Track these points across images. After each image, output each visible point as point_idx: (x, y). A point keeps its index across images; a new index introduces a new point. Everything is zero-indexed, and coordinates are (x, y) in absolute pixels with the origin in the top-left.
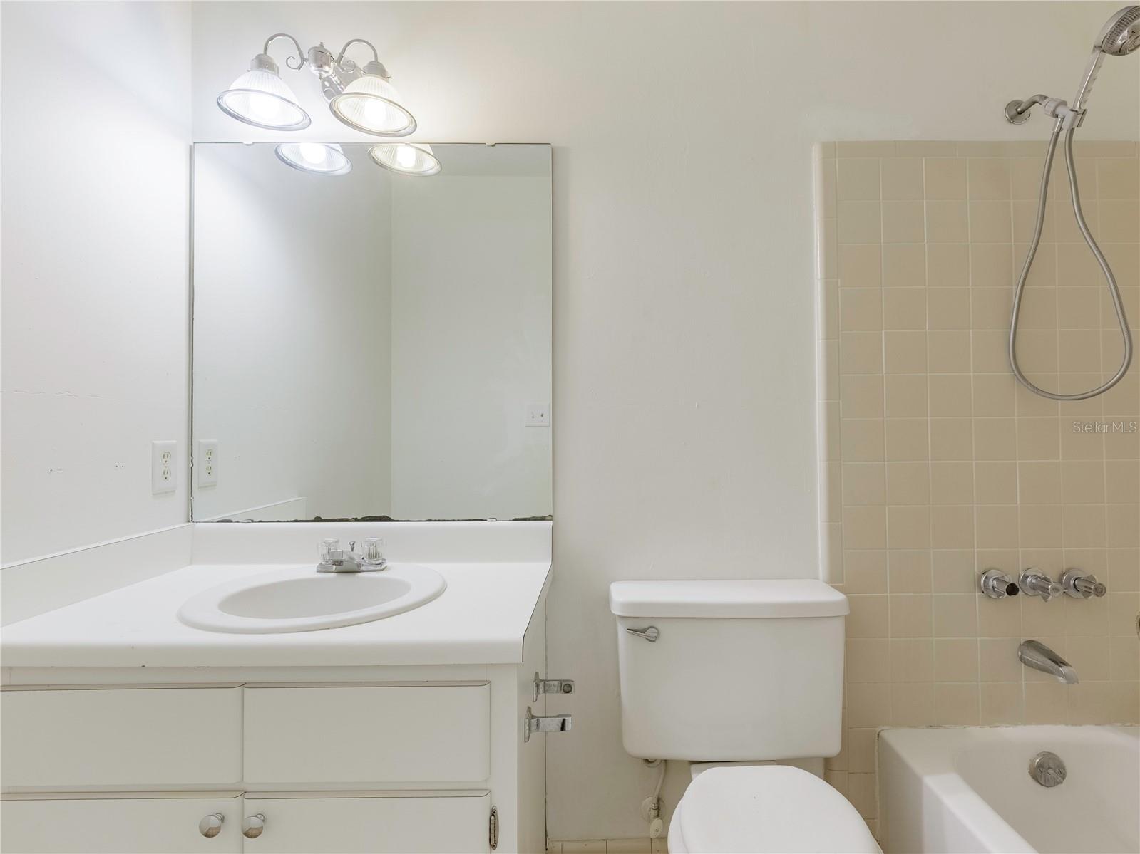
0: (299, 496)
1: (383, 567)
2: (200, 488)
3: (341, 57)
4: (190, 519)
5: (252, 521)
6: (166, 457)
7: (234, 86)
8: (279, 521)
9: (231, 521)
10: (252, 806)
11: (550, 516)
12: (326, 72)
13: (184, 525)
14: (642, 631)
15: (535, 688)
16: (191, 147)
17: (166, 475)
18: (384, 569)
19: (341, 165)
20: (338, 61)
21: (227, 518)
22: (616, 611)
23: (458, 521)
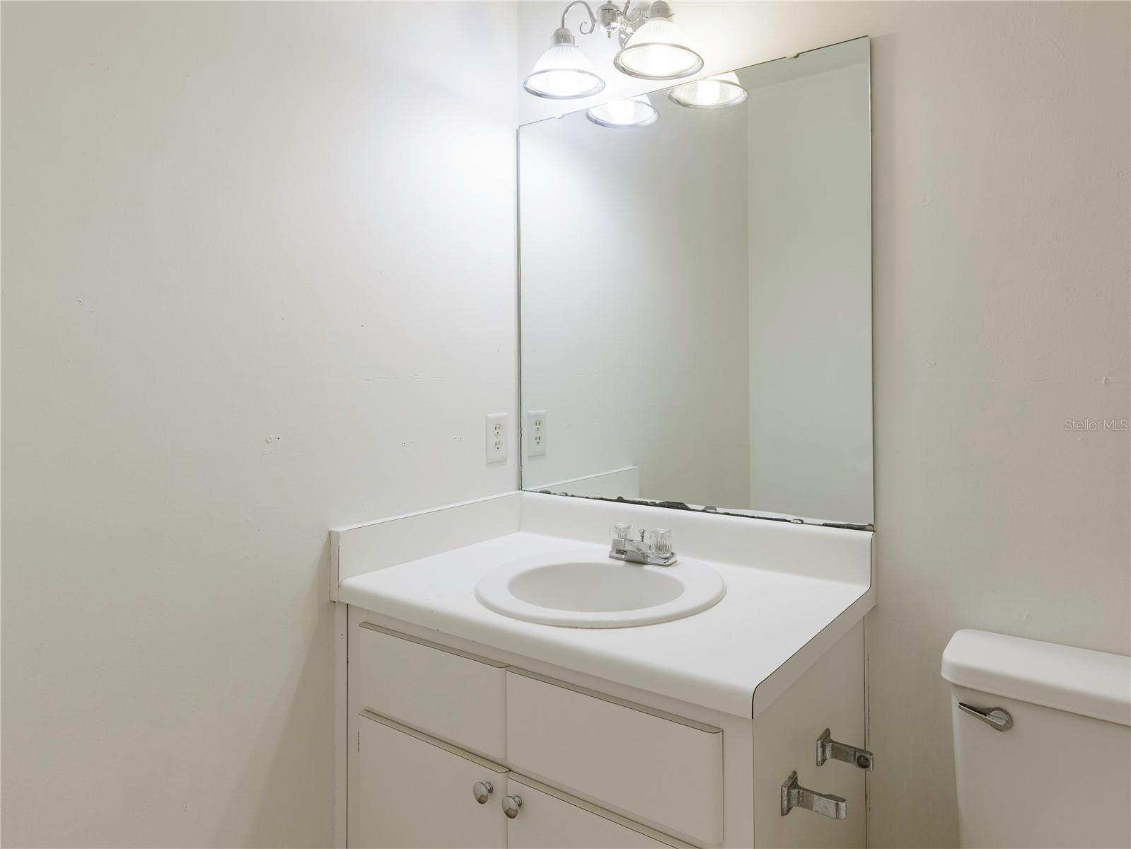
0: (633, 465)
1: (671, 561)
2: (529, 457)
3: (627, 8)
4: (520, 488)
5: (566, 495)
6: (498, 428)
7: (538, 68)
8: (587, 498)
9: (550, 493)
10: (515, 787)
11: (870, 525)
12: (614, 28)
13: (514, 492)
14: (982, 712)
15: (820, 750)
16: (517, 131)
17: (498, 446)
18: (671, 564)
19: (648, 116)
20: (624, 14)
21: (547, 489)
22: (946, 674)
23: (758, 518)
